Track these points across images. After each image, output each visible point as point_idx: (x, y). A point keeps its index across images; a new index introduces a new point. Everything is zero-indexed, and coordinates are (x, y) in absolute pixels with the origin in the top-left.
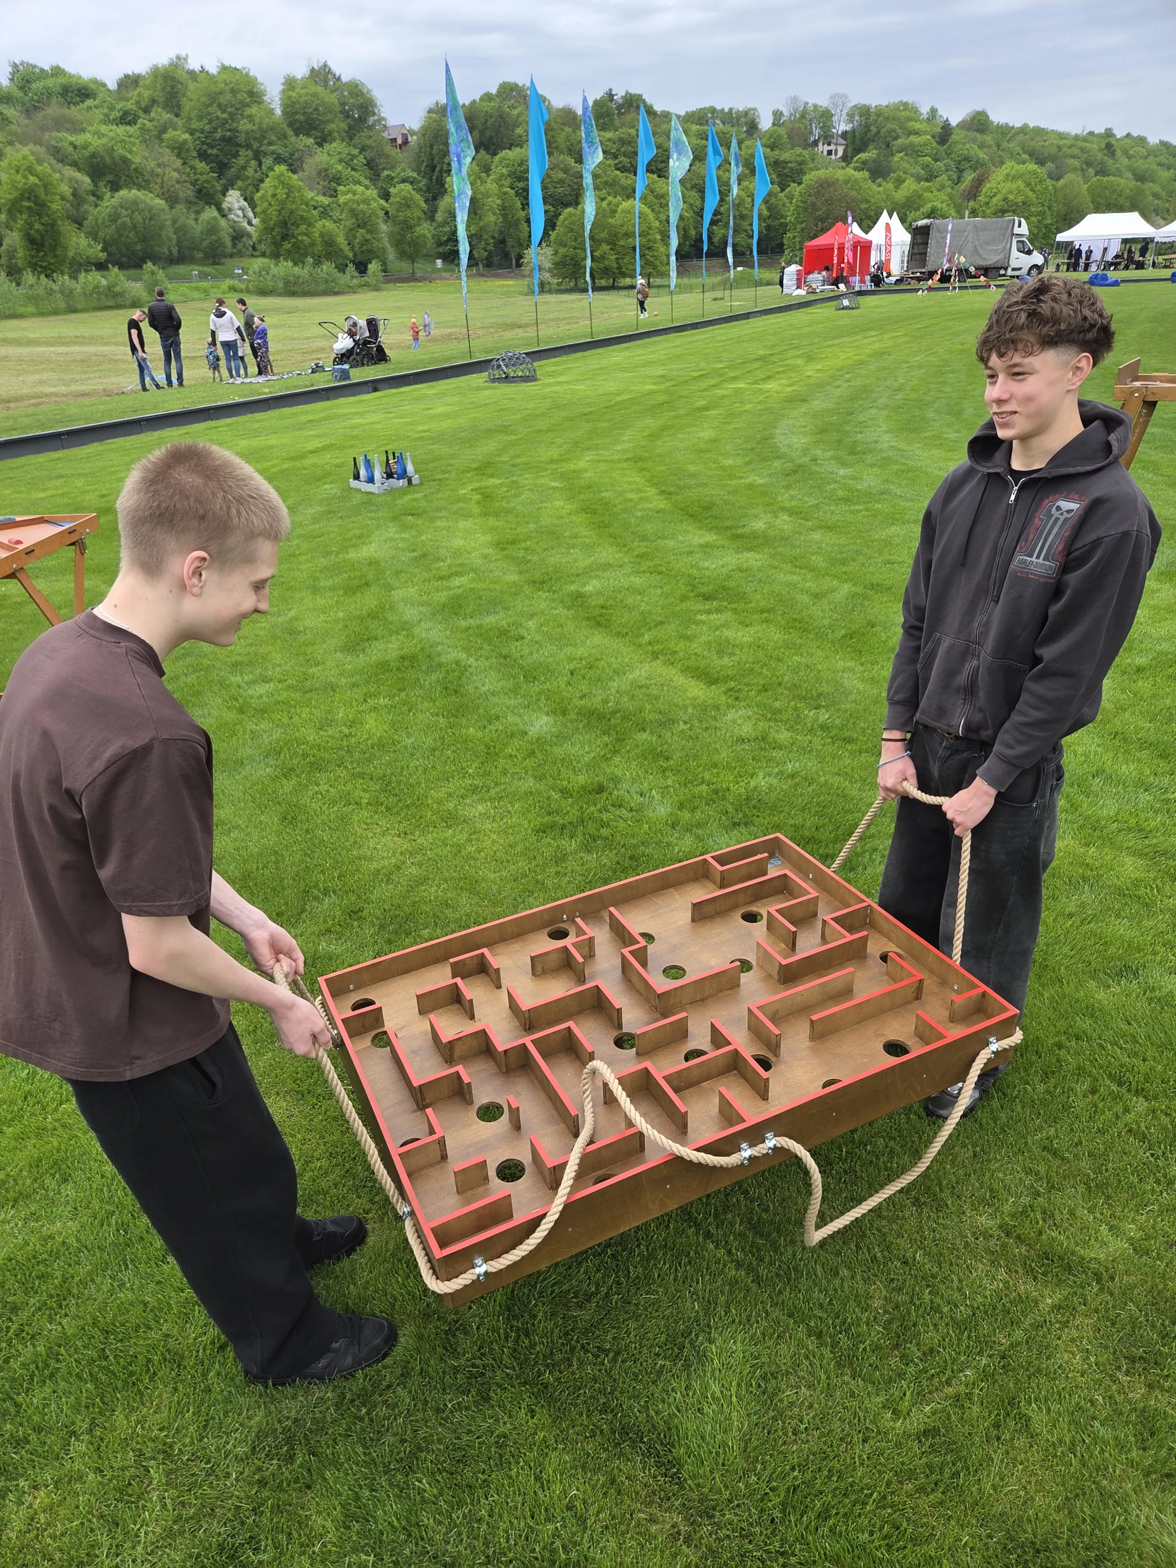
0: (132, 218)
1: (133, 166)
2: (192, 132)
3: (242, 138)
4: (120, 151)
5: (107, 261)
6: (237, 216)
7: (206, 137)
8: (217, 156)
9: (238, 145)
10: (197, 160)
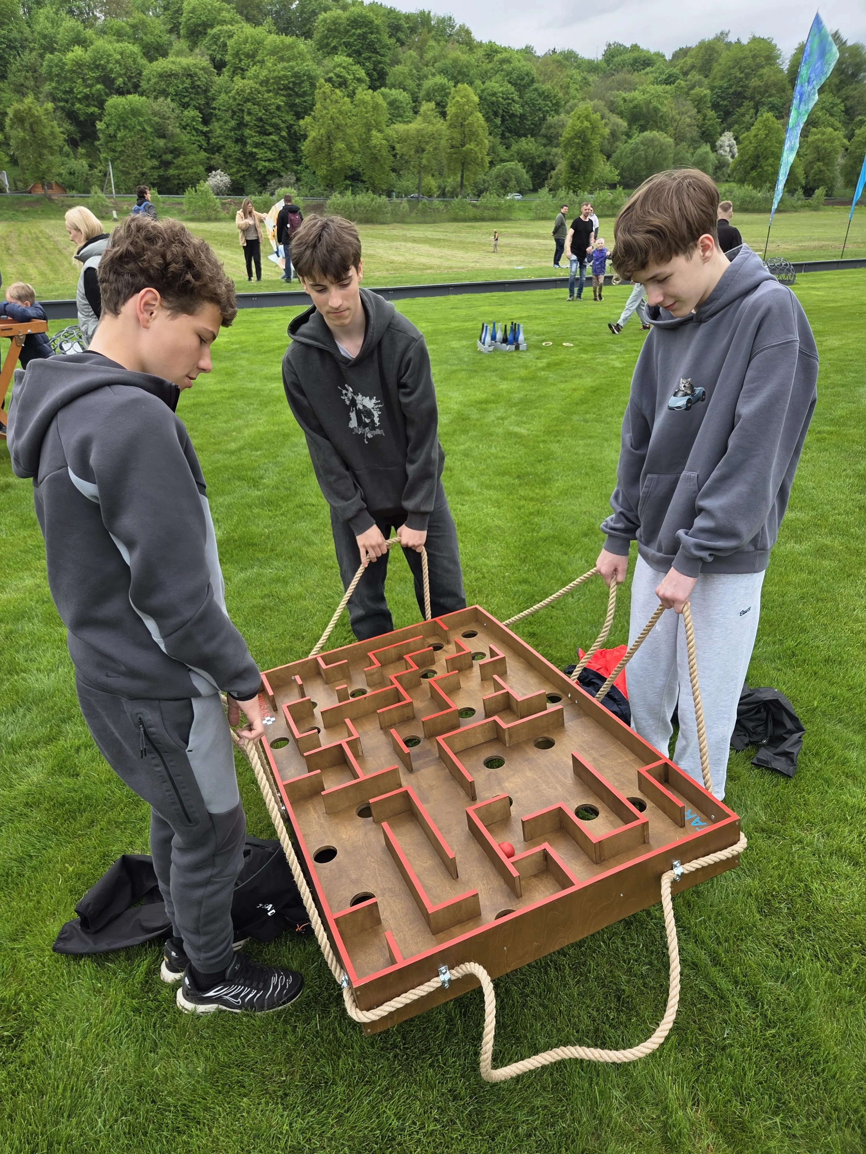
1: (660, 114)
2: (712, 89)
5: (620, 183)
7: (722, 92)
8: (726, 106)
9: (745, 98)
10: (709, 110)
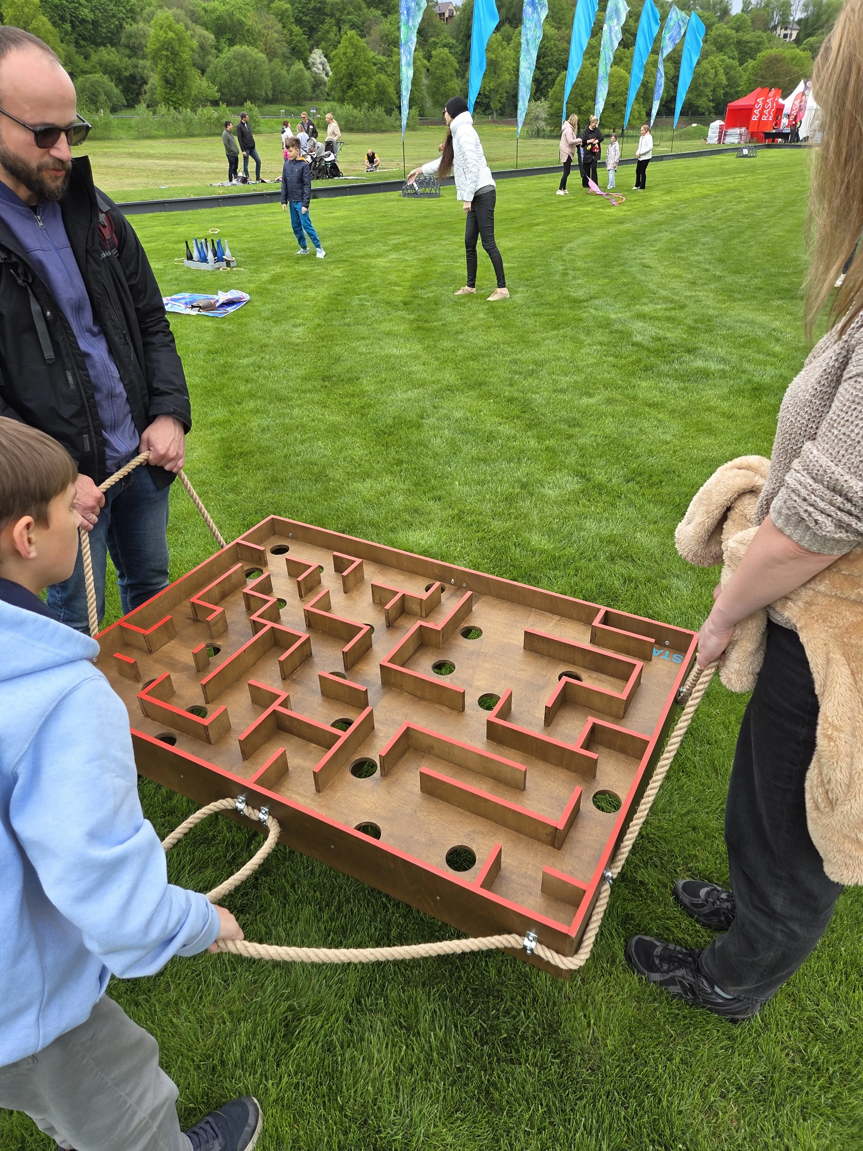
0: (241, 67)
1: (246, 28)
3: (328, 10)
4: (237, 15)
5: (221, 99)
6: (318, 69)
7: (303, 7)
10: (294, 25)
